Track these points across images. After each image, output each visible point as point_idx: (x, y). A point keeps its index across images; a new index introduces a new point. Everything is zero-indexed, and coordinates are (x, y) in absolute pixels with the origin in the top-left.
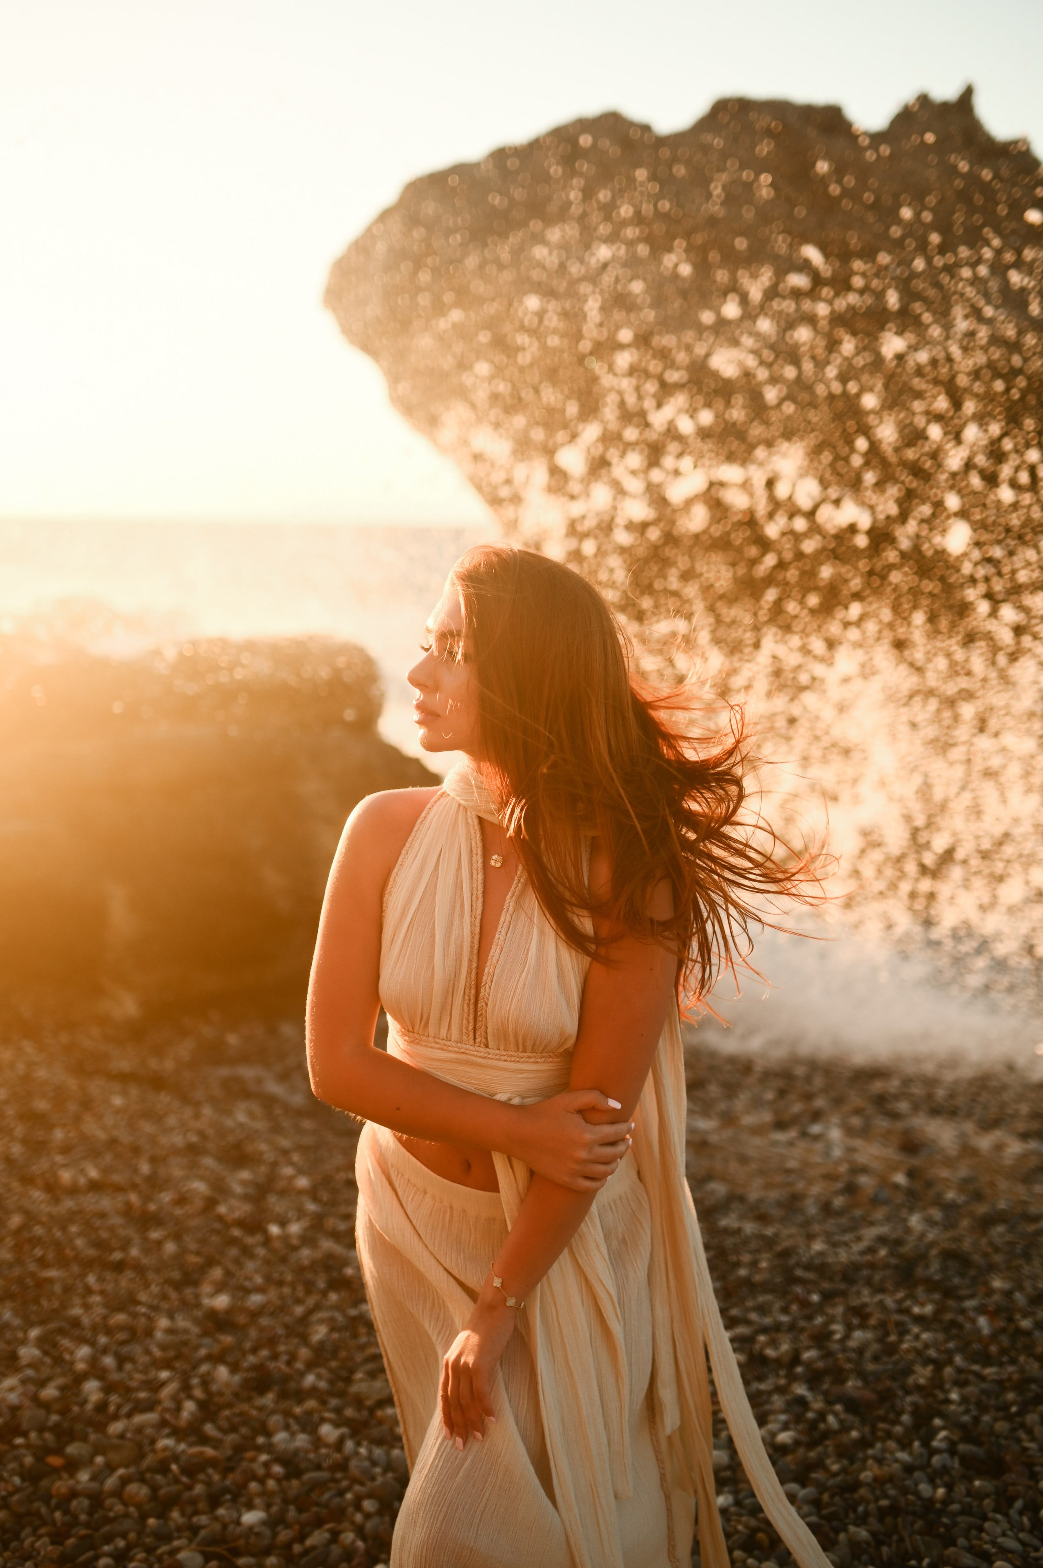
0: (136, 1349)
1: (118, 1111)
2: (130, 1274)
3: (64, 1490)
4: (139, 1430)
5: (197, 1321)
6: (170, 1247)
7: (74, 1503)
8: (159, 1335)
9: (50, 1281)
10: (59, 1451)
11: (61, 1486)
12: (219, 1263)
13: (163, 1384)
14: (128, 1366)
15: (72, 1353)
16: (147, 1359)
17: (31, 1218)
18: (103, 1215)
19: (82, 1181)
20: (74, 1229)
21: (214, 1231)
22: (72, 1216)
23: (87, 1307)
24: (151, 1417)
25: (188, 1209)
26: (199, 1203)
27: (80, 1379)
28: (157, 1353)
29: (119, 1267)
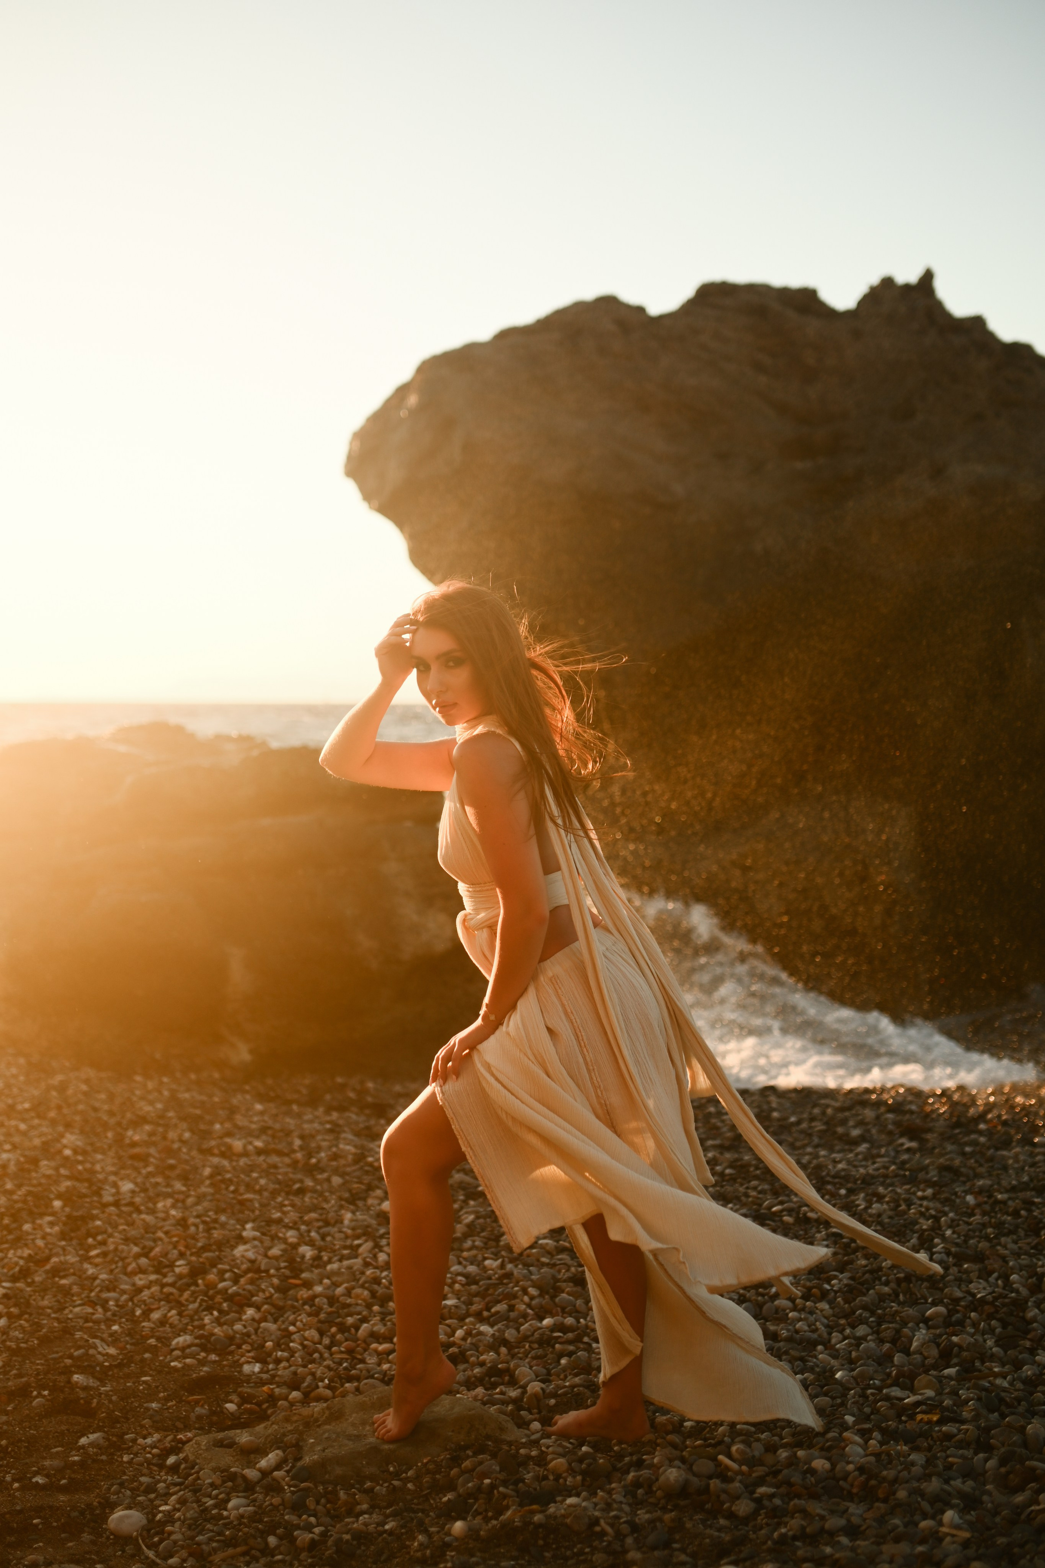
0: (333, 1230)
1: (262, 1113)
2: (309, 1195)
3: (305, 1296)
4: (350, 1268)
5: (371, 1217)
6: (336, 1180)
7: (317, 1300)
8: (346, 1222)
9: (251, 1200)
10: (297, 1277)
11: (304, 1293)
12: (378, 1188)
13: (359, 1246)
14: (329, 1239)
15: (284, 1234)
16: (342, 1235)
17: (218, 1171)
18: (275, 1167)
19: (250, 1147)
20: (255, 1175)
21: (367, 1173)
22: (252, 1168)
23: (284, 1213)
24: (359, 1261)
25: (342, 1162)
26: (350, 1157)
27: (295, 1246)
28: (349, 1232)
29: (301, 1191)
